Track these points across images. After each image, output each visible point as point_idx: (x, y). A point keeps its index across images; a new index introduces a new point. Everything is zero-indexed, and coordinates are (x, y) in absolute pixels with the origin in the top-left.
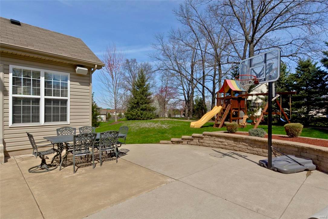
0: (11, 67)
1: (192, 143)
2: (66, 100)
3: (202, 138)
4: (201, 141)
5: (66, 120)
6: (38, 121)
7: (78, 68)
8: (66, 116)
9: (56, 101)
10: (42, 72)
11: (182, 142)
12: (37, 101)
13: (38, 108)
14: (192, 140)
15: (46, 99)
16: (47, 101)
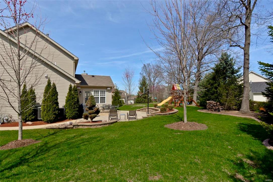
0: (93, 90)
1: (143, 111)
2: (105, 97)
3: (146, 109)
4: (146, 110)
5: (105, 103)
6: (99, 103)
7: (108, 88)
8: (105, 101)
9: (103, 98)
10: (100, 90)
11: (140, 110)
12: (98, 98)
13: (99, 100)
14: (143, 110)
15: (100, 97)
16: (101, 98)
